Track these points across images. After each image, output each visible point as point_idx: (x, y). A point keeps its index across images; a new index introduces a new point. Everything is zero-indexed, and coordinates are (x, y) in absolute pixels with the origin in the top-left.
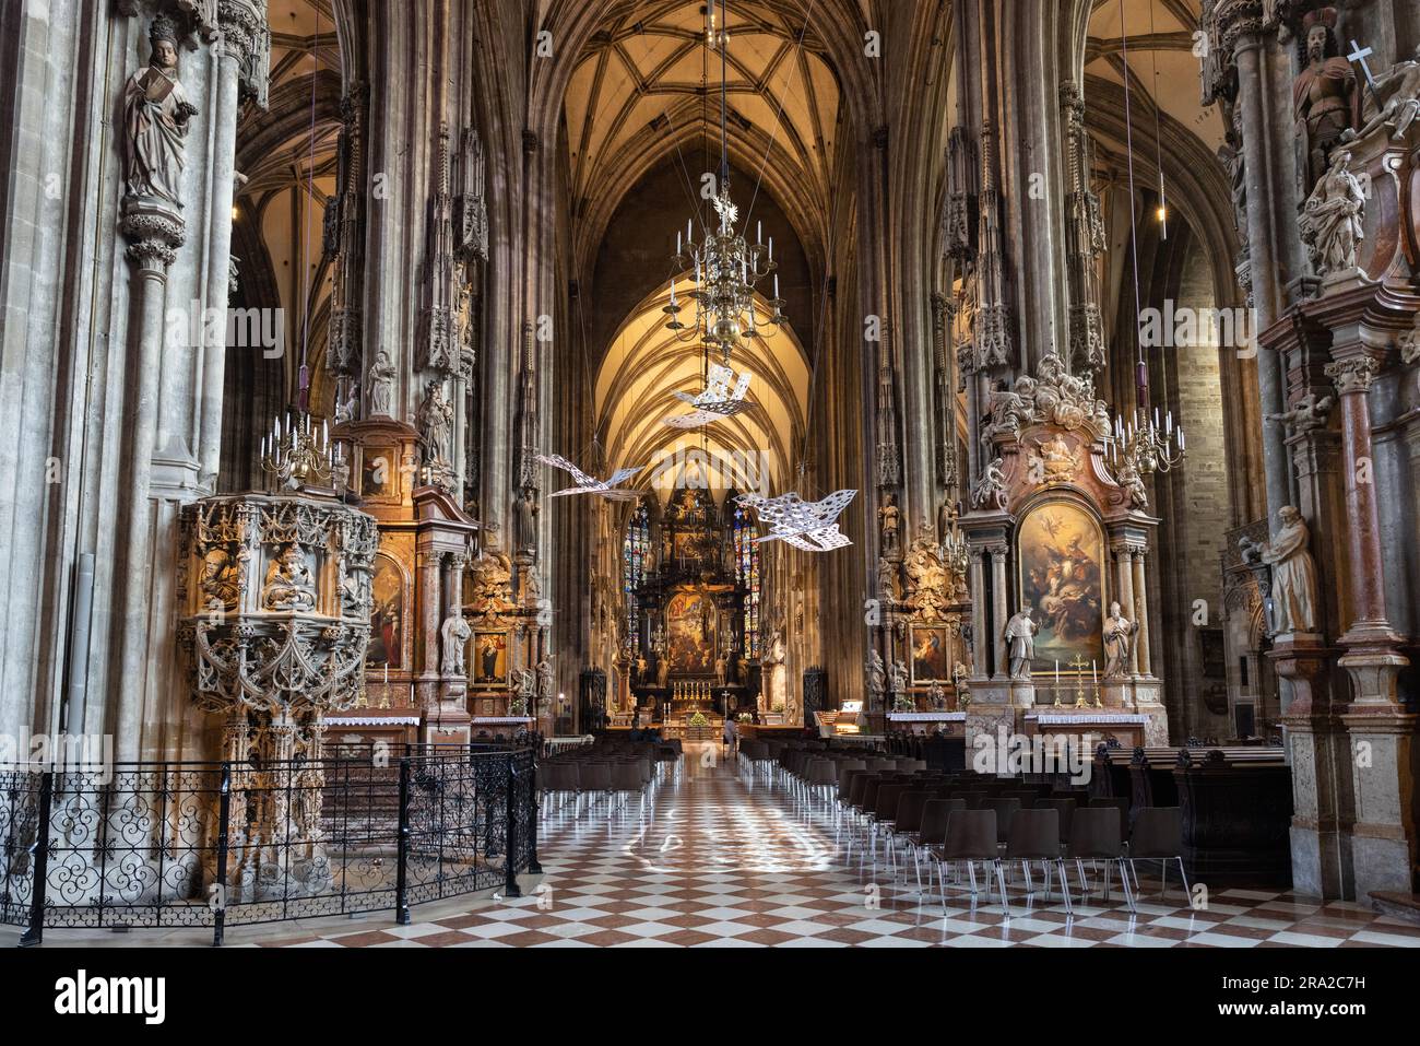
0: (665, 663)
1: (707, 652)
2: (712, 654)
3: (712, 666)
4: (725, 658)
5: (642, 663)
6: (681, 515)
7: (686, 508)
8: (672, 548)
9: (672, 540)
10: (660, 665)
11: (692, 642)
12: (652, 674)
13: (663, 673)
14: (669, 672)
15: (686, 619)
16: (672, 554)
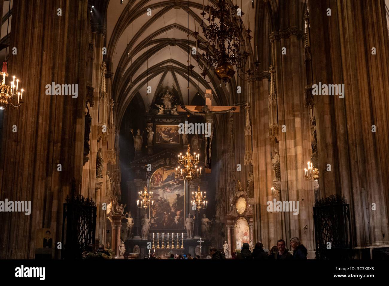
0: (147, 220)
1: (178, 212)
2: (182, 214)
3: (182, 223)
4: (192, 217)
5: (130, 220)
6: (161, 112)
7: (164, 107)
8: (154, 135)
9: (154, 129)
10: (144, 221)
11: (168, 204)
12: (137, 229)
13: (146, 228)
14: (150, 227)
15: (163, 188)
16: (154, 140)
